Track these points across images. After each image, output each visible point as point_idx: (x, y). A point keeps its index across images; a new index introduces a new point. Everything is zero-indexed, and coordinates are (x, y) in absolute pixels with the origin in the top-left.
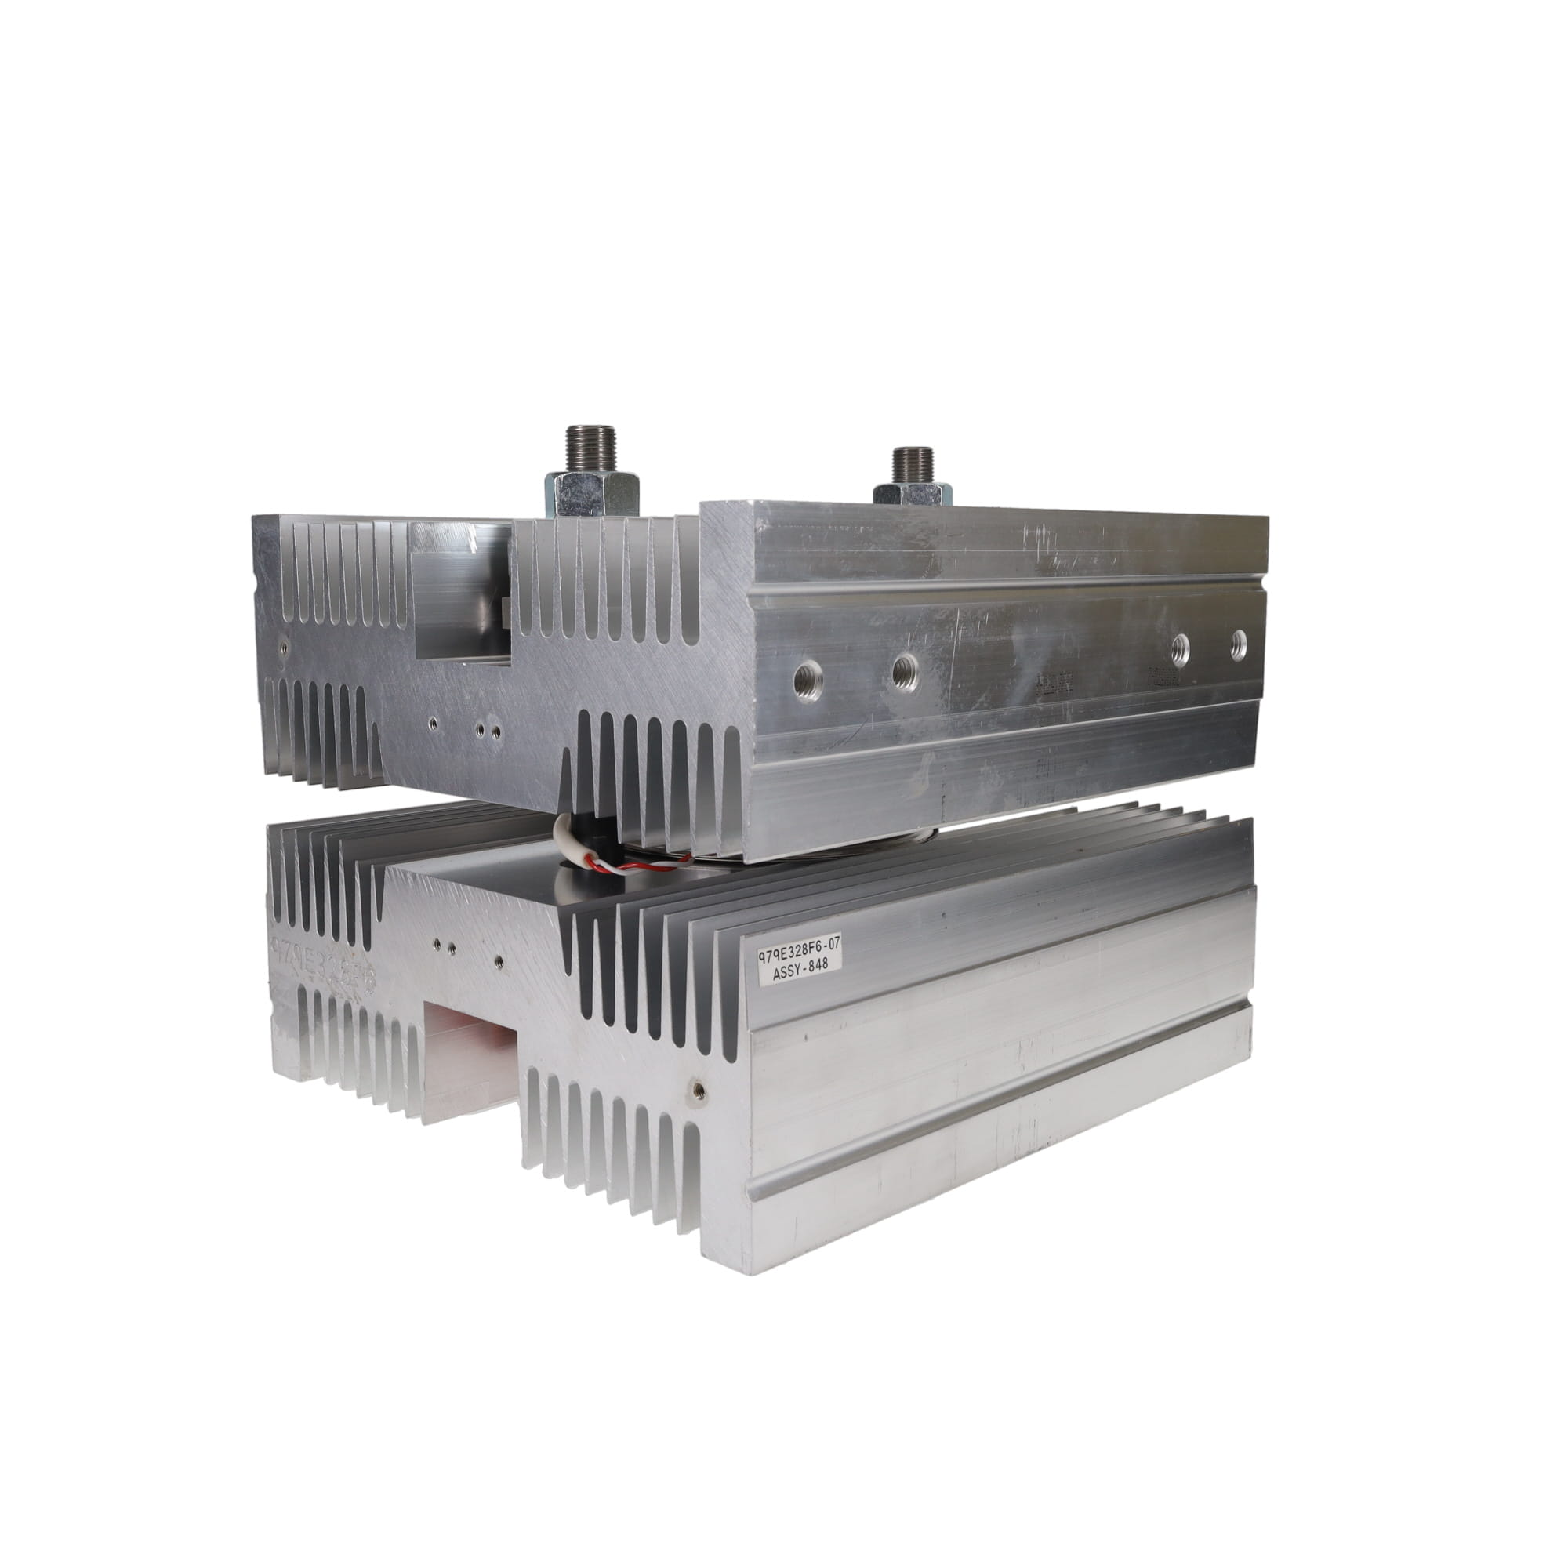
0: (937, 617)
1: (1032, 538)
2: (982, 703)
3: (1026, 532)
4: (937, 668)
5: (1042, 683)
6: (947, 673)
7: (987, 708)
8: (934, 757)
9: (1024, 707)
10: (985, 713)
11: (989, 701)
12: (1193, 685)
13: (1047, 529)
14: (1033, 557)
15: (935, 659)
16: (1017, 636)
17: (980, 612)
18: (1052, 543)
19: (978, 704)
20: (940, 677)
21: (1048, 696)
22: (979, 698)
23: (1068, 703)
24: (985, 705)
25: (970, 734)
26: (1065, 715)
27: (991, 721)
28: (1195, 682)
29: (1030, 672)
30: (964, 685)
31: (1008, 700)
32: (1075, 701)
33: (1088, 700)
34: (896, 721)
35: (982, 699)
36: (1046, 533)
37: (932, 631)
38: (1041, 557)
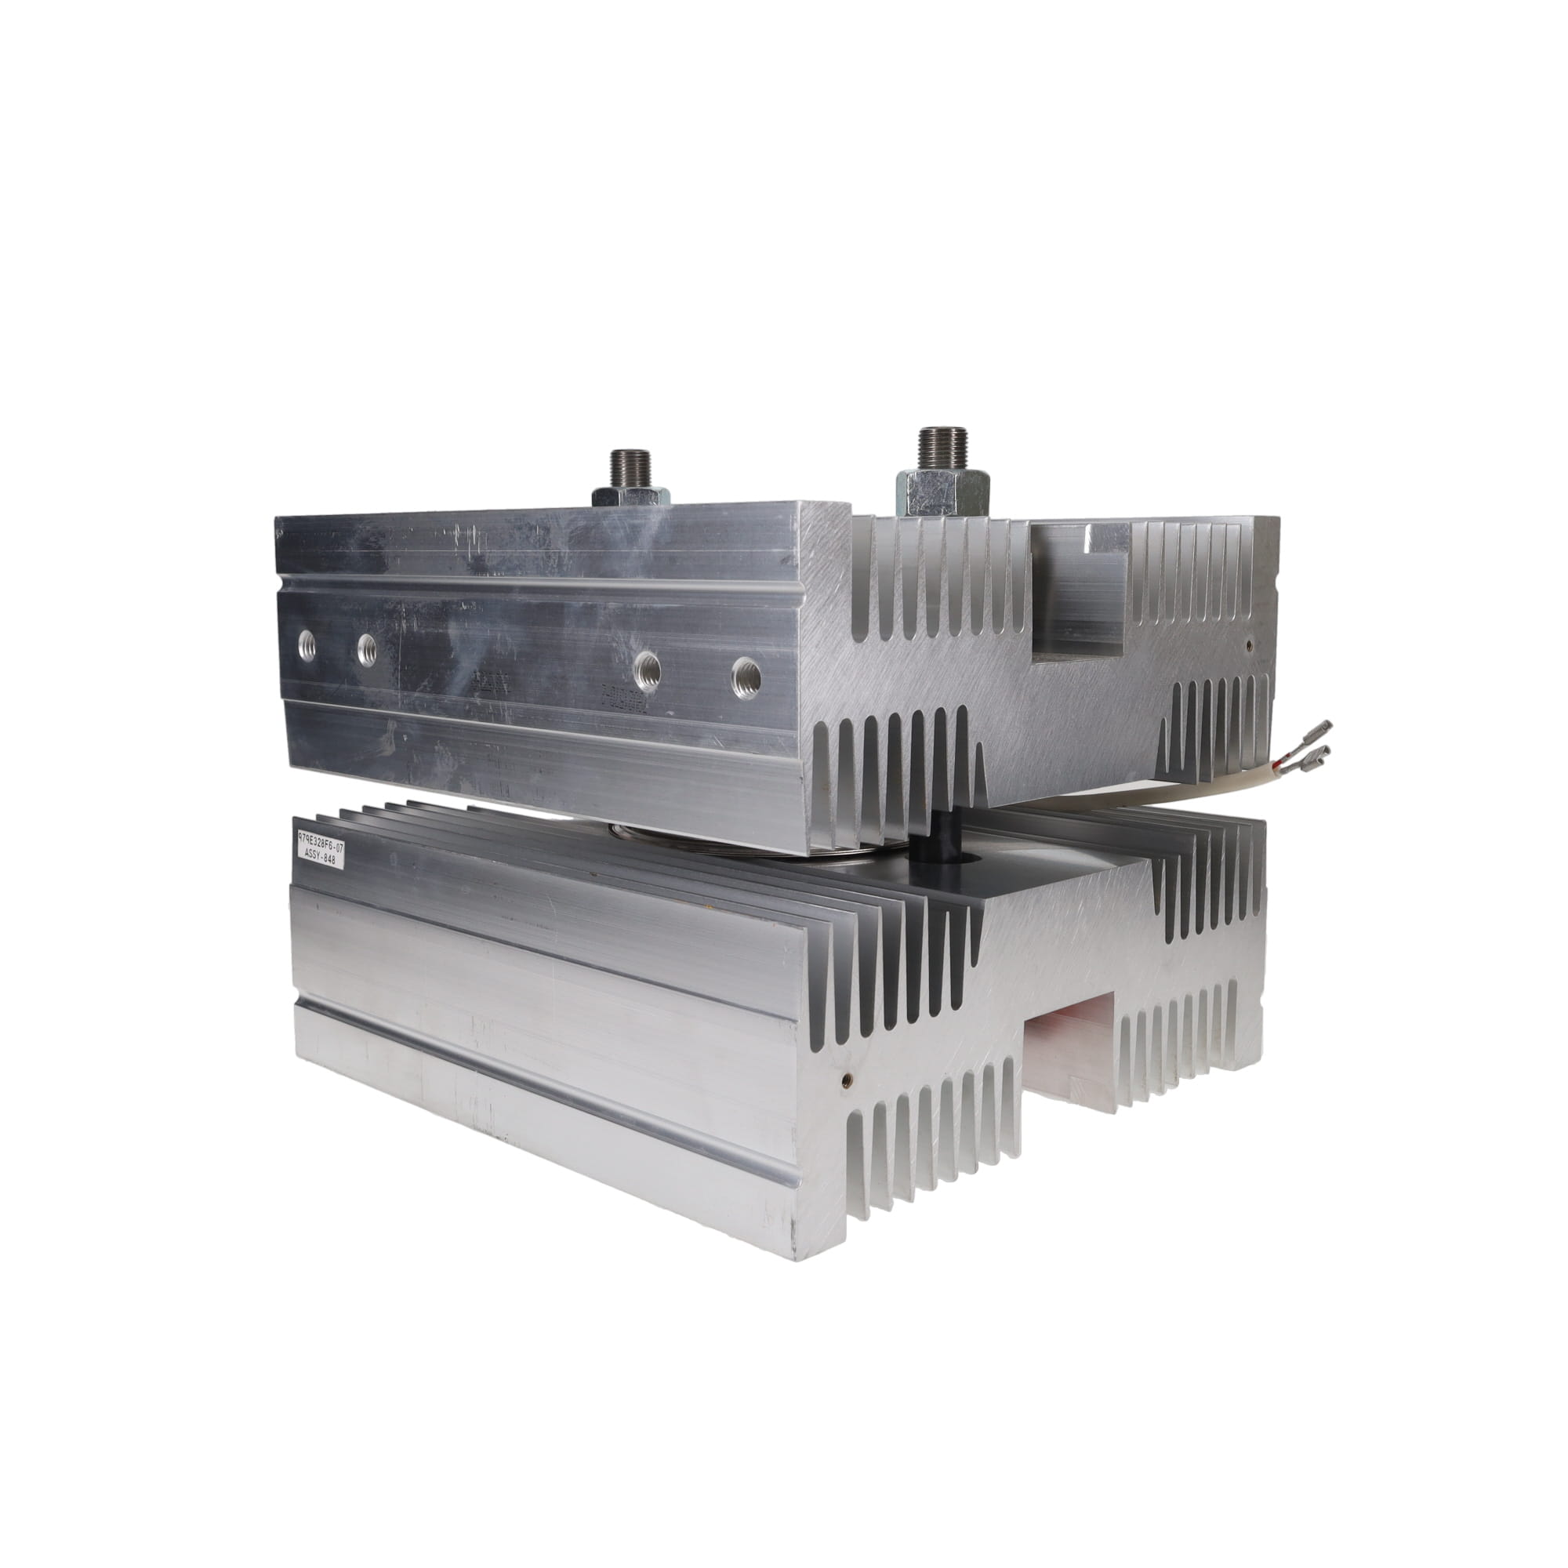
0: (387, 607)
1: (463, 539)
2: (425, 686)
3: (457, 533)
4: (389, 650)
5: (478, 678)
6: (396, 655)
7: (430, 692)
8: (396, 725)
9: (462, 699)
10: (427, 696)
11: (431, 686)
12: (669, 716)
13: (477, 530)
14: (464, 557)
15: (387, 641)
16: (453, 630)
17: (420, 605)
18: (483, 543)
19: (422, 687)
20: (391, 658)
21: (486, 693)
22: (423, 681)
23: (506, 704)
24: (428, 689)
25: (417, 713)
26: (504, 715)
27: (434, 705)
28: (671, 713)
29: (467, 666)
30: (410, 667)
31: (447, 689)
32: (514, 704)
33: (529, 706)
34: (362, 688)
35: (426, 683)
36: (477, 534)
37: (383, 618)
38: (473, 557)
